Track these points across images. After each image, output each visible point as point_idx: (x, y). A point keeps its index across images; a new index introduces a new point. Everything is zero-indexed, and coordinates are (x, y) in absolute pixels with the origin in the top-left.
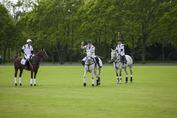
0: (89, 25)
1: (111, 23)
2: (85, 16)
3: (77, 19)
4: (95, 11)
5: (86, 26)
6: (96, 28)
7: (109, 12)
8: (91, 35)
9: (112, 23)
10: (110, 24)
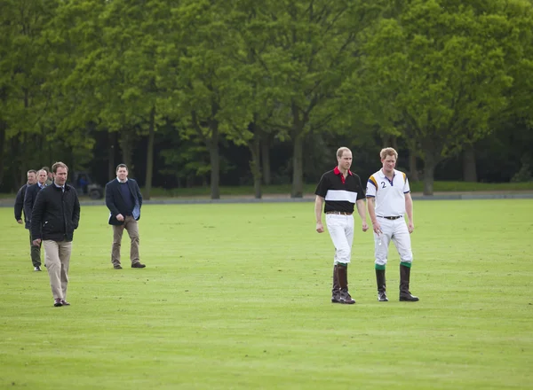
0: (110, 63)
1: (198, 54)
2: (90, 30)
3: (58, 41)
4: (130, 10)
5: (102, 67)
6: (142, 72)
7: (188, 14)
8: (123, 97)
9: (203, 54)
10: (194, 58)
